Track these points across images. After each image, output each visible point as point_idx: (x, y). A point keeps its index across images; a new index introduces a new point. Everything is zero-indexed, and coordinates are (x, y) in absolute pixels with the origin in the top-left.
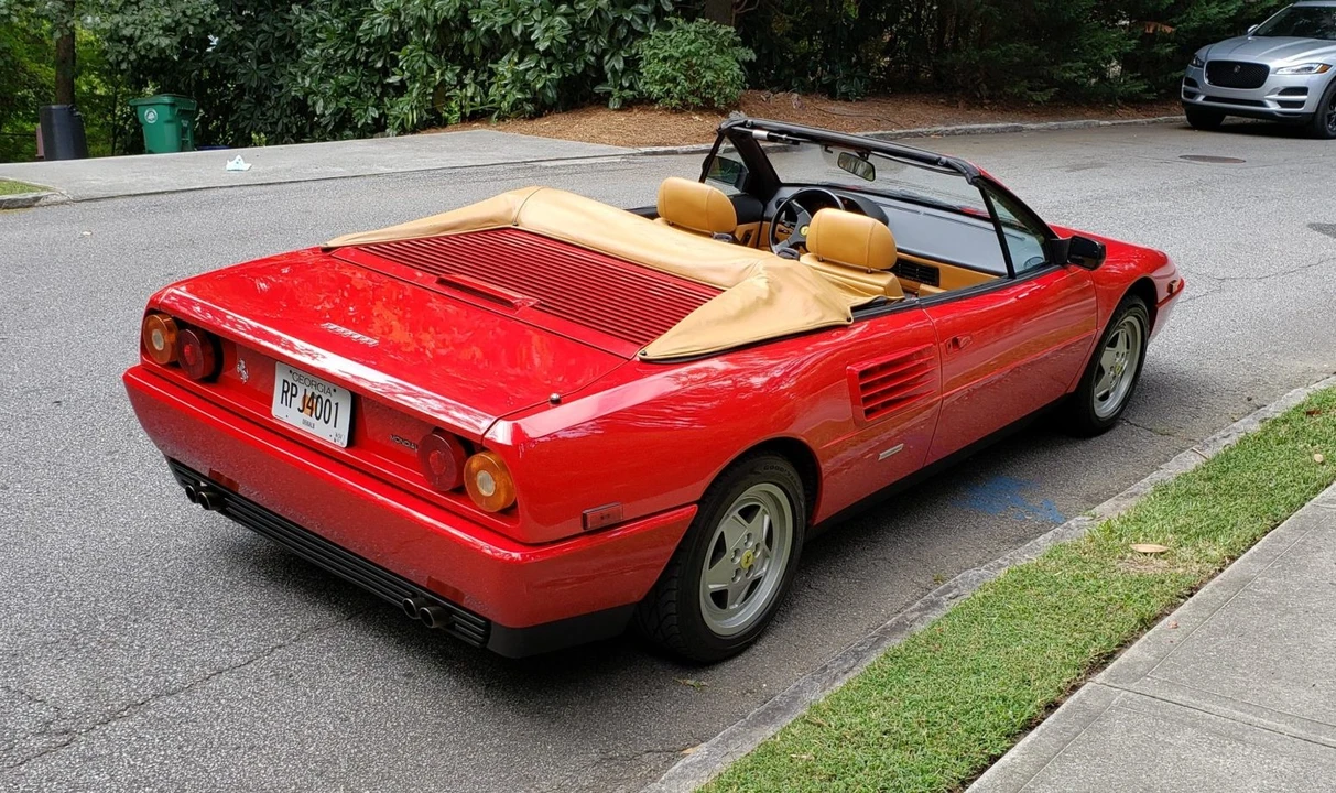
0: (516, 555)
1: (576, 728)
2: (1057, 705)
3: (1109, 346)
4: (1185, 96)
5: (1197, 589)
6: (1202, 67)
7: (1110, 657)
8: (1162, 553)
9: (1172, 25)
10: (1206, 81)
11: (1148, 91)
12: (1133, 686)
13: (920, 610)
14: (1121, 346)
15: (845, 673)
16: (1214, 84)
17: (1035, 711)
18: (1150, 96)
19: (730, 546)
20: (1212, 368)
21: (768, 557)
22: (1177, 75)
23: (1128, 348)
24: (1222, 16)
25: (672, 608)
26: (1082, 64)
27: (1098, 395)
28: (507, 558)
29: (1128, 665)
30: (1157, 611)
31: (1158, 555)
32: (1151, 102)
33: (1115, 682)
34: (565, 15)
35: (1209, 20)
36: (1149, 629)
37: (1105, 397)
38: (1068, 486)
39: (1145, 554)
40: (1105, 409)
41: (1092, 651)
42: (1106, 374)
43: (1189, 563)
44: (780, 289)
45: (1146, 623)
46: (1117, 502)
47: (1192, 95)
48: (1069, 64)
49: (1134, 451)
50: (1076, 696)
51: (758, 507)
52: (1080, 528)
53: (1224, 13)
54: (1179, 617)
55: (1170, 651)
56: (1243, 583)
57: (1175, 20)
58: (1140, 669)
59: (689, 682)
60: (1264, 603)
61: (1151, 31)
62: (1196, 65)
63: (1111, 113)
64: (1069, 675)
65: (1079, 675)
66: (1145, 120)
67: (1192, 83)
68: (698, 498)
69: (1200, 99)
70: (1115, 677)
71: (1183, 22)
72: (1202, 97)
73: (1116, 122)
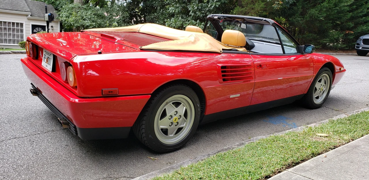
0: (77, 100)
1: (105, 166)
2: (270, 177)
3: (319, 82)
4: (356, 48)
5: (337, 147)
6: (361, 40)
7: (298, 163)
8: (327, 136)
9: (353, 31)
10: (362, 44)
11: (347, 47)
12: (303, 174)
13: (238, 145)
14: (323, 82)
15: (202, 160)
16: (365, 44)
17: (260, 178)
18: (347, 48)
19: (168, 114)
20: (356, 98)
21: (186, 121)
22: (355, 43)
23: (325, 84)
24: (367, 29)
25: (143, 131)
26: (328, 39)
27: (315, 97)
28: (73, 101)
29: (303, 167)
30: (320, 151)
31: (325, 137)
32: (347, 50)
33: (296, 172)
34: (203, 25)
35: (363, 30)
36: (315, 157)
37: (317, 98)
38: (302, 120)
39: (321, 136)
40: (318, 102)
41: (289, 161)
42: (318, 90)
43: (336, 139)
44: (199, 40)
45: (314, 155)
46: (316, 124)
47: (359, 47)
48: (325, 39)
49: (326, 114)
50: (279, 174)
51: (181, 103)
52: (301, 129)
53: (368, 28)
54: (328, 154)
55: (321, 164)
56: (356, 147)
57: (354, 30)
58: (307, 168)
59: (151, 158)
60: (363, 153)
61: (347, 33)
62: (360, 40)
63: (336, 52)
64: (279, 167)
65: (283, 168)
66: (346, 54)
67: (358, 44)
68: (151, 93)
69: (360, 48)
70: (297, 170)
71: (356, 30)
72: (361, 48)
73: (337, 54)
